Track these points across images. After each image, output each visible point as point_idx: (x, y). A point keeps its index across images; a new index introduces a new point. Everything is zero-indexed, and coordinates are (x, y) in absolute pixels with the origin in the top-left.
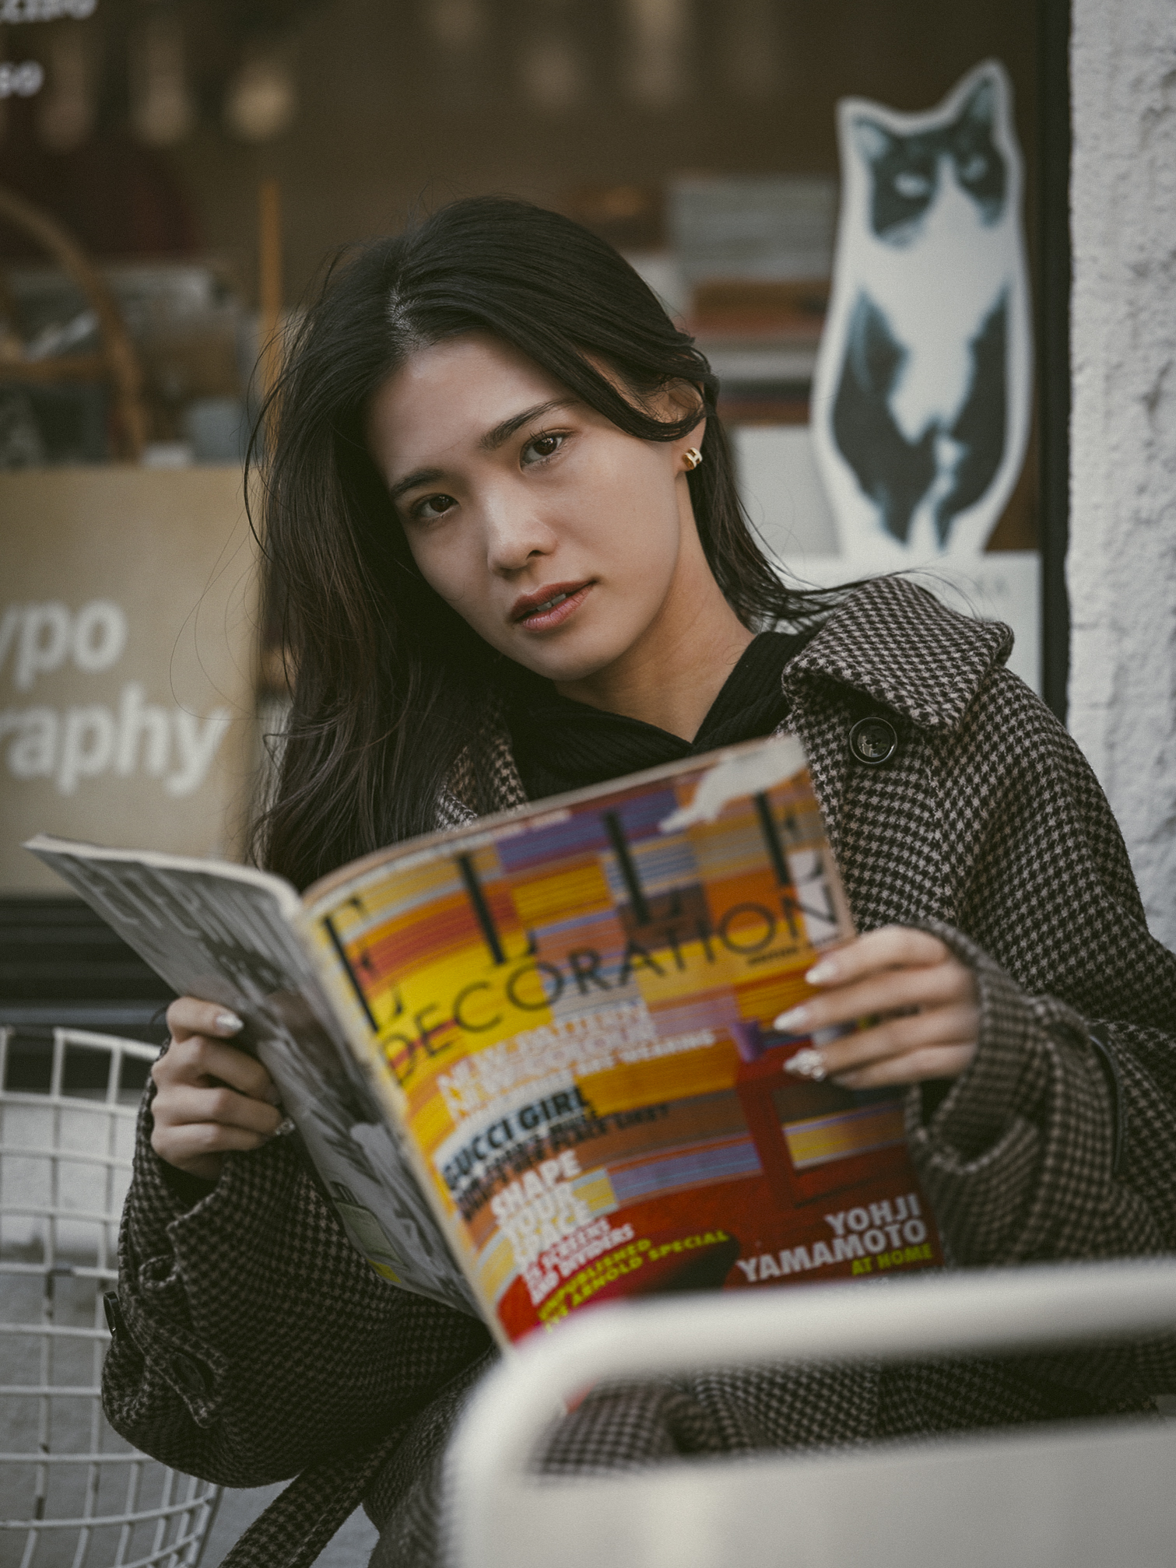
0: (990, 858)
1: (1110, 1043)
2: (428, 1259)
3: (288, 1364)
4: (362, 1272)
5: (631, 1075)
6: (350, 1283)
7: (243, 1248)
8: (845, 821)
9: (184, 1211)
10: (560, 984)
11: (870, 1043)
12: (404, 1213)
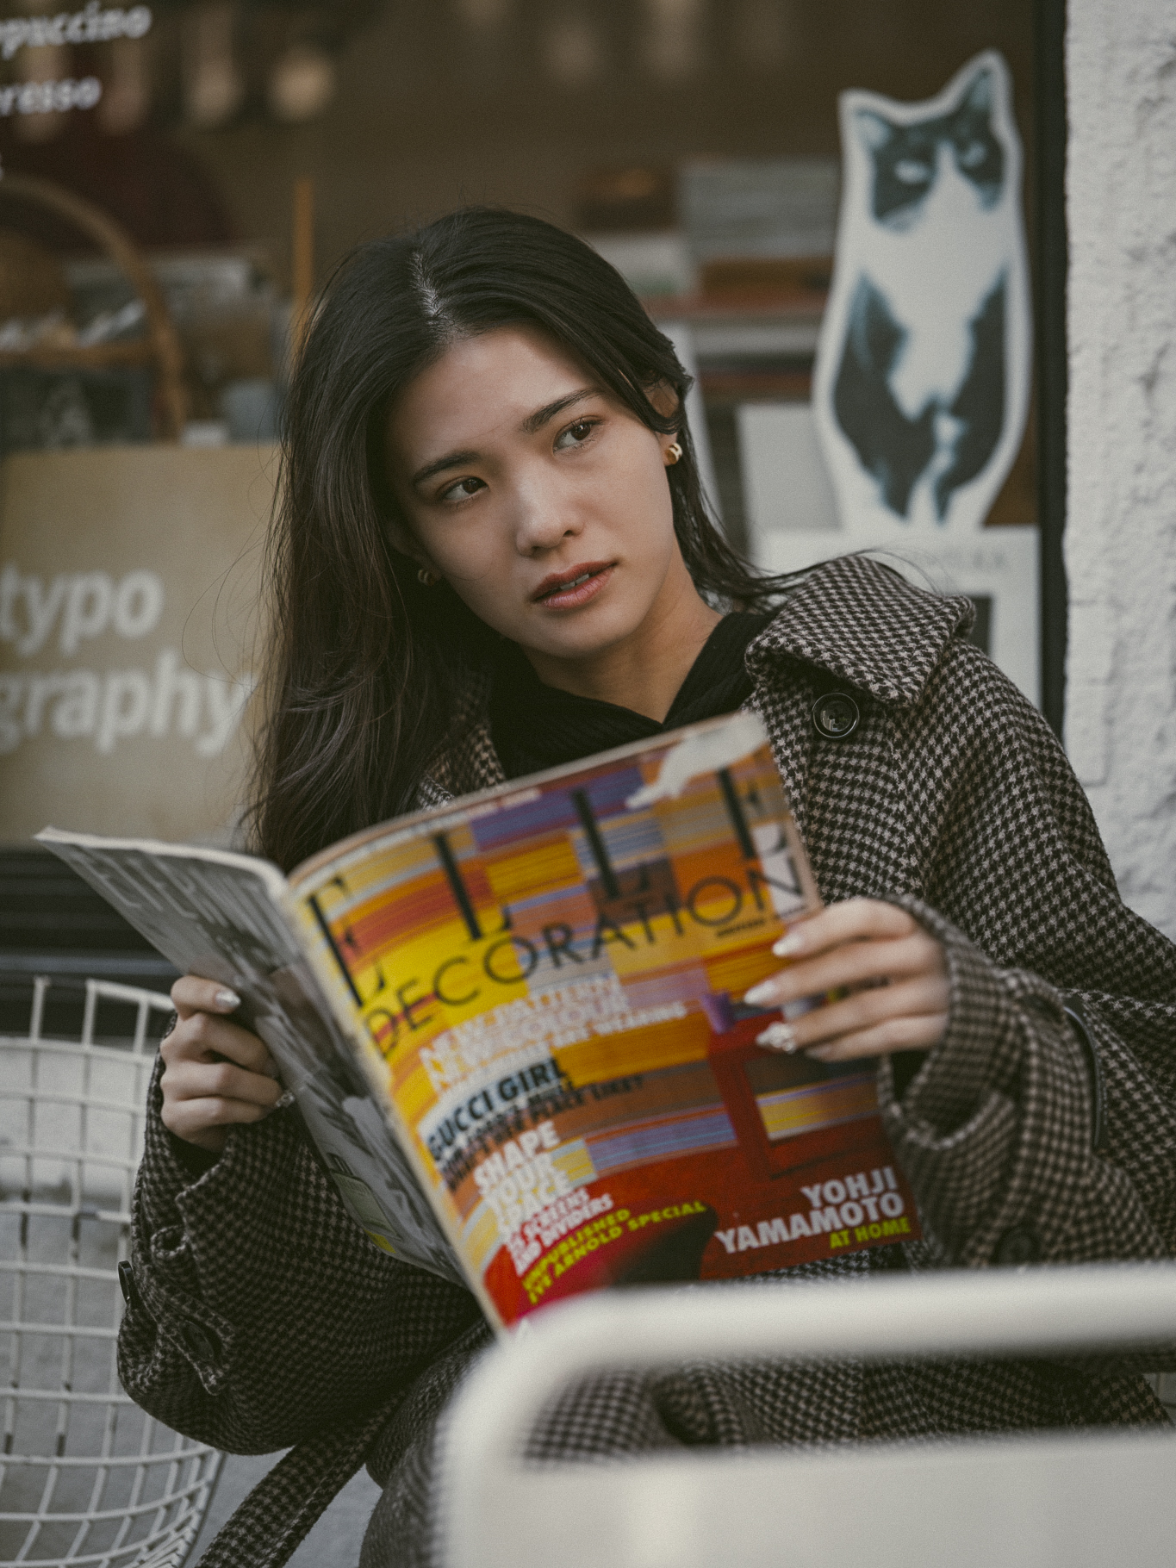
0: (955, 829)
1: (1085, 1015)
2: (418, 1229)
3: (292, 1333)
4: (361, 1242)
5: (606, 1046)
6: (350, 1253)
7: (248, 1218)
8: (810, 796)
9: (192, 1182)
10: (534, 957)
11: (840, 1016)
12: (394, 1184)
